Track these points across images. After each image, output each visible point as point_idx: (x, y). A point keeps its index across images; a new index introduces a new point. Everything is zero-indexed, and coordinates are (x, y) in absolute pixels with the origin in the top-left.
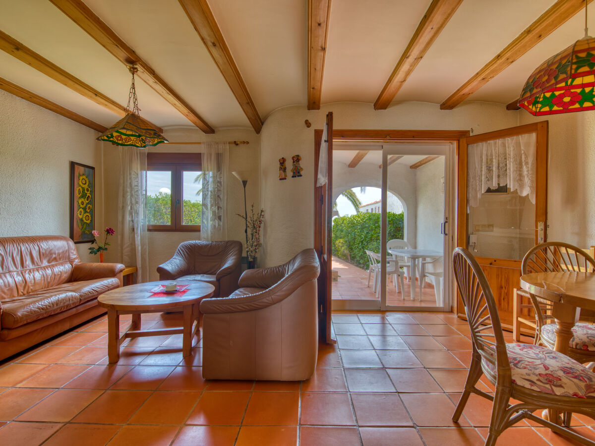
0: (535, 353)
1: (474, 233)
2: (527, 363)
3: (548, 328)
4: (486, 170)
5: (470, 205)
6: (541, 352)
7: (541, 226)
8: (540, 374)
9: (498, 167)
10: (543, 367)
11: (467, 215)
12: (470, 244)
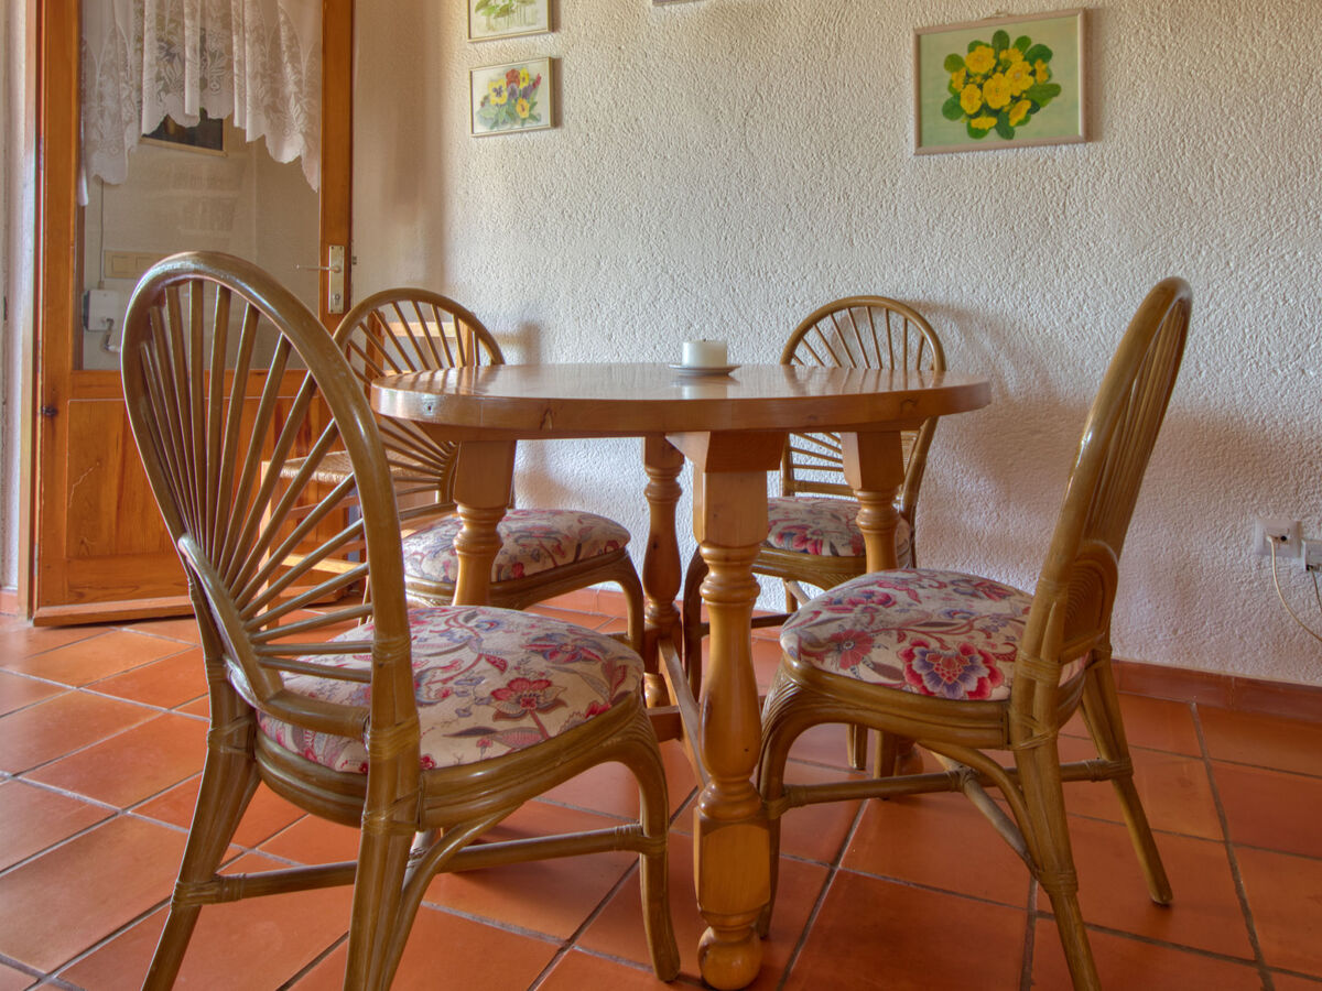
0: (442, 633)
1: (107, 282)
2: (440, 675)
3: (413, 549)
4: (156, 53)
5: (94, 171)
6: (452, 622)
7: (335, 258)
8: (493, 693)
9: (203, 49)
10: (489, 666)
11: (81, 210)
12: (91, 327)
